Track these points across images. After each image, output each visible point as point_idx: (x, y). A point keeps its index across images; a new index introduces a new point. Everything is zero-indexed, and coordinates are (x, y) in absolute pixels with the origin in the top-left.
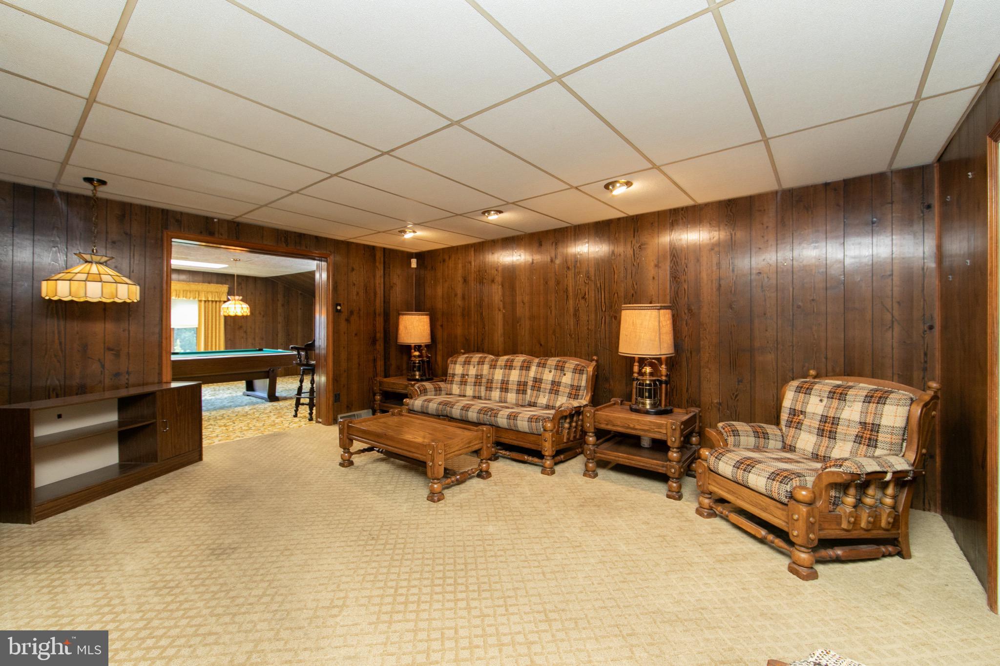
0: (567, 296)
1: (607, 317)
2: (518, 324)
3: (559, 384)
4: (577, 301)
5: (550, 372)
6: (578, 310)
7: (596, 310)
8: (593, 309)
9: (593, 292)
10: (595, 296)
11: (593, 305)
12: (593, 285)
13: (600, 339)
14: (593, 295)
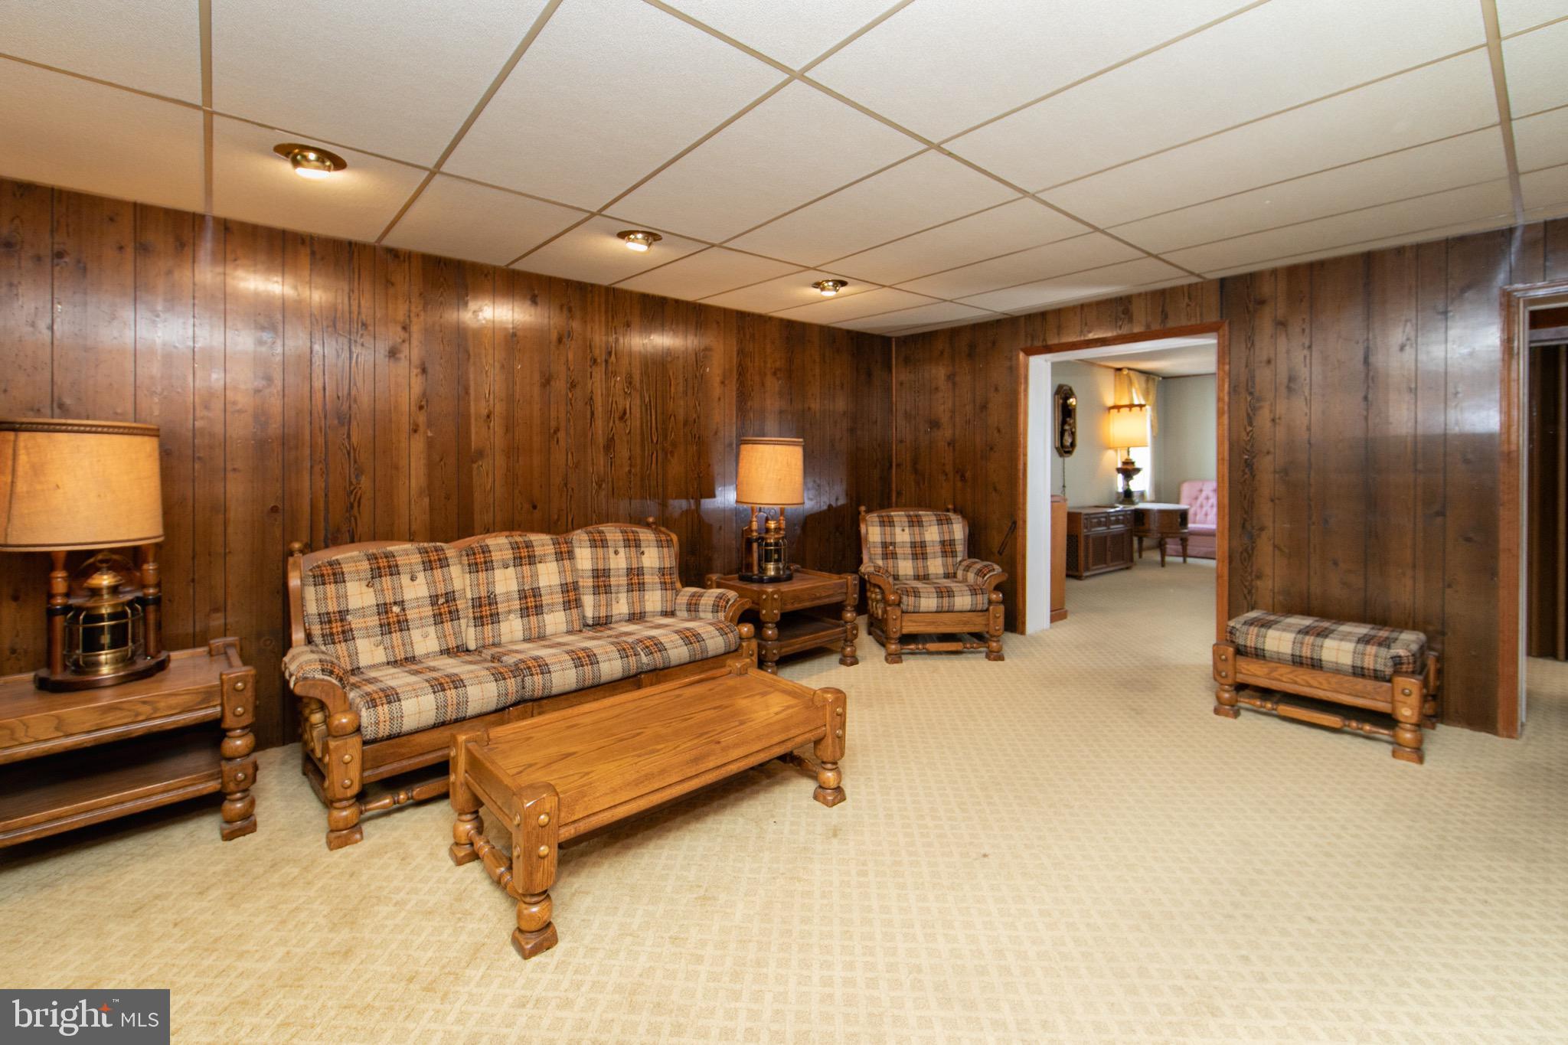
0: (592, 414)
1: (660, 452)
2: (475, 466)
3: (640, 571)
4: (611, 424)
5: (616, 553)
6: (613, 438)
7: (643, 441)
8: (638, 438)
9: (639, 410)
10: (641, 418)
11: (638, 431)
12: (638, 397)
13: (650, 487)
14: (638, 415)
